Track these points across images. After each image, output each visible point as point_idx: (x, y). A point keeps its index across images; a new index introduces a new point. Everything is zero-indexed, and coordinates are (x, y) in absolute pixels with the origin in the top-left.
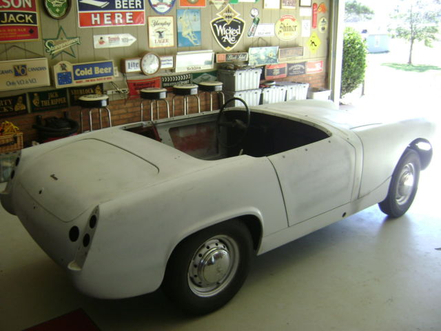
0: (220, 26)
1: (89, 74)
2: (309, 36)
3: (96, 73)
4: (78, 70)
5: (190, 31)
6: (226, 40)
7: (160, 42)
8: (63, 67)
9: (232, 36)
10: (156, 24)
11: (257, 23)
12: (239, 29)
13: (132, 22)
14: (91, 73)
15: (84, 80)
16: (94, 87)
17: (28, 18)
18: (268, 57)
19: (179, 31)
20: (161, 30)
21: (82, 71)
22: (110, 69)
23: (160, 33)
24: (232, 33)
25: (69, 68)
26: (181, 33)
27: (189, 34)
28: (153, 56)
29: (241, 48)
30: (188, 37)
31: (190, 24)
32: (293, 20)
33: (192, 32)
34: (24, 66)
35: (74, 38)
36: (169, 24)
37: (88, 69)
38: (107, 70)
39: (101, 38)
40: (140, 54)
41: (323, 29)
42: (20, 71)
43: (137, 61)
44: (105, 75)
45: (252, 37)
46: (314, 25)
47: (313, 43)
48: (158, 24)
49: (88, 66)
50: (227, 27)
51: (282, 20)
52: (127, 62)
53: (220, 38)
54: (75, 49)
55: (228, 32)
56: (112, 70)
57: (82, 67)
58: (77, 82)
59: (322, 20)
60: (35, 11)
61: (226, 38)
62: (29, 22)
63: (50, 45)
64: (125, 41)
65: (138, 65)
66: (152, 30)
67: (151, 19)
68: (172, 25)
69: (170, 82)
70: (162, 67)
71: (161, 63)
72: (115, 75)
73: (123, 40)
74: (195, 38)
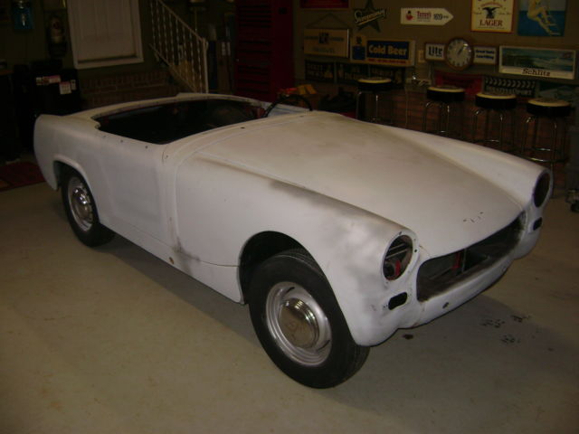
3: (389, 53)
4: (371, 46)
5: (542, 9)
7: (488, 23)
8: (359, 40)
15: (377, 59)
16: (394, 69)
19: (521, 9)
20: (491, 6)
21: (375, 48)
22: (405, 50)
23: (490, 12)
25: (364, 43)
26: (525, 12)
27: (539, 15)
30: (538, 19)
33: (547, 13)
34: (327, 34)
35: (379, 10)
37: (382, 47)
38: (401, 52)
39: (409, 12)
42: (324, 39)
44: (399, 57)
49: (381, 43)
52: (427, 46)
56: (407, 53)
57: (376, 44)
58: (370, 60)
63: (358, 15)
64: (439, 17)
65: (442, 52)
66: (477, 5)
69: (497, 86)
70: (477, 60)
71: (476, 54)
72: (420, 61)
73: (436, 17)
74: (552, 22)
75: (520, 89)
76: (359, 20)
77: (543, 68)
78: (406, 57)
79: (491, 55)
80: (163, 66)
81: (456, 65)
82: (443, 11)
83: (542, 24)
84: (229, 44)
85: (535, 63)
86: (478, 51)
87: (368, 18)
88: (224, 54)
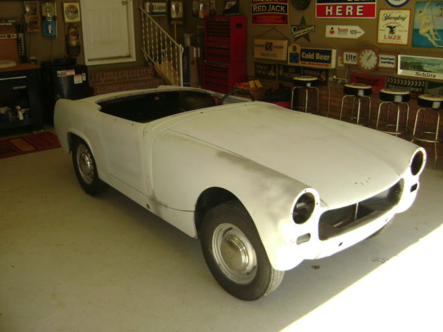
1: (311, 58)
3: (317, 58)
4: (304, 53)
5: (431, 28)
7: (390, 38)
8: (295, 48)
10: (387, 18)
13: (362, 14)
14: (313, 58)
15: (307, 63)
16: (321, 70)
17: (282, 8)
19: (415, 28)
20: (392, 25)
21: (306, 55)
22: (328, 57)
23: (392, 29)
25: (298, 51)
26: (418, 30)
27: (428, 32)
30: (427, 35)
31: (433, 19)
34: (271, 44)
35: (310, 26)
36: (403, 19)
37: (311, 53)
38: (326, 58)
39: (332, 28)
42: (269, 47)
44: (323, 61)
48: (391, 18)
49: (311, 51)
56: (330, 58)
57: (307, 51)
58: (302, 63)
60: (286, 2)
62: (283, 12)
63: (295, 30)
64: (354, 32)
65: (356, 59)
66: (383, 24)
67: (382, 12)
68: (407, 20)
69: (396, 85)
70: (381, 65)
71: (381, 60)
72: (339, 65)
73: (352, 32)
74: (438, 38)
75: (413, 87)
76: (295, 33)
77: (430, 72)
78: (329, 62)
79: (392, 61)
80: (150, 64)
81: (366, 68)
82: (357, 28)
83: (430, 39)
84: (199, 49)
85: (425, 68)
86: (382, 58)
87: (301, 32)
88: (195, 56)
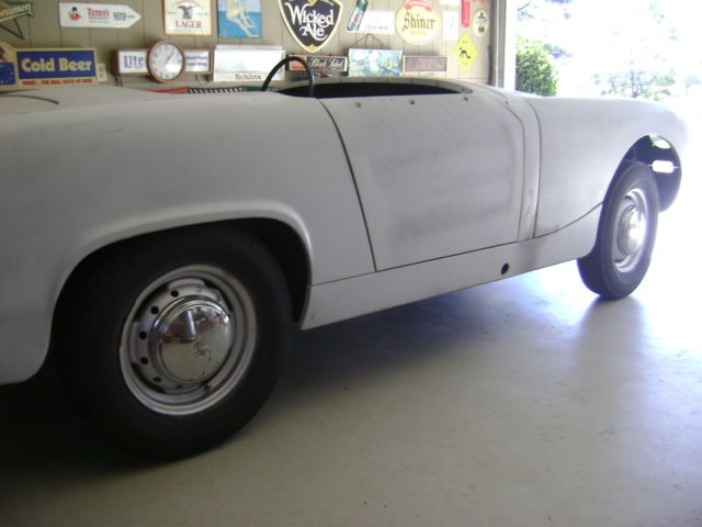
0: (297, 8)
1: (49, 70)
2: (457, 39)
3: (62, 69)
4: (27, 61)
5: (240, 10)
6: (308, 33)
7: (186, 25)
9: (318, 27)
11: (364, 9)
12: (331, 16)
14: (53, 69)
18: (385, 69)
19: (221, 9)
20: (186, 5)
21: (35, 63)
22: (89, 64)
24: (319, 22)
25: (12, 57)
28: (171, 46)
29: (335, 49)
30: (237, 21)
32: (428, 9)
33: (245, 14)
35: (21, 4)
37: (47, 60)
38: (83, 66)
39: (74, 9)
40: (147, 44)
41: (481, 30)
43: (142, 54)
45: (354, 31)
46: (465, 20)
47: (464, 52)
49: (47, 56)
50: (309, 10)
51: (408, 7)
52: (122, 55)
53: (297, 27)
54: (23, 24)
55: (311, 18)
56: (93, 67)
57: (35, 57)
58: (24, 83)
59: (479, 14)
61: (307, 28)
65: (144, 62)
66: (172, 3)
70: (189, 69)
71: (188, 61)
72: (99, 79)
73: (117, 16)
74: (251, 24)
79: (204, 61)
81: (164, 77)
86: (189, 58)
